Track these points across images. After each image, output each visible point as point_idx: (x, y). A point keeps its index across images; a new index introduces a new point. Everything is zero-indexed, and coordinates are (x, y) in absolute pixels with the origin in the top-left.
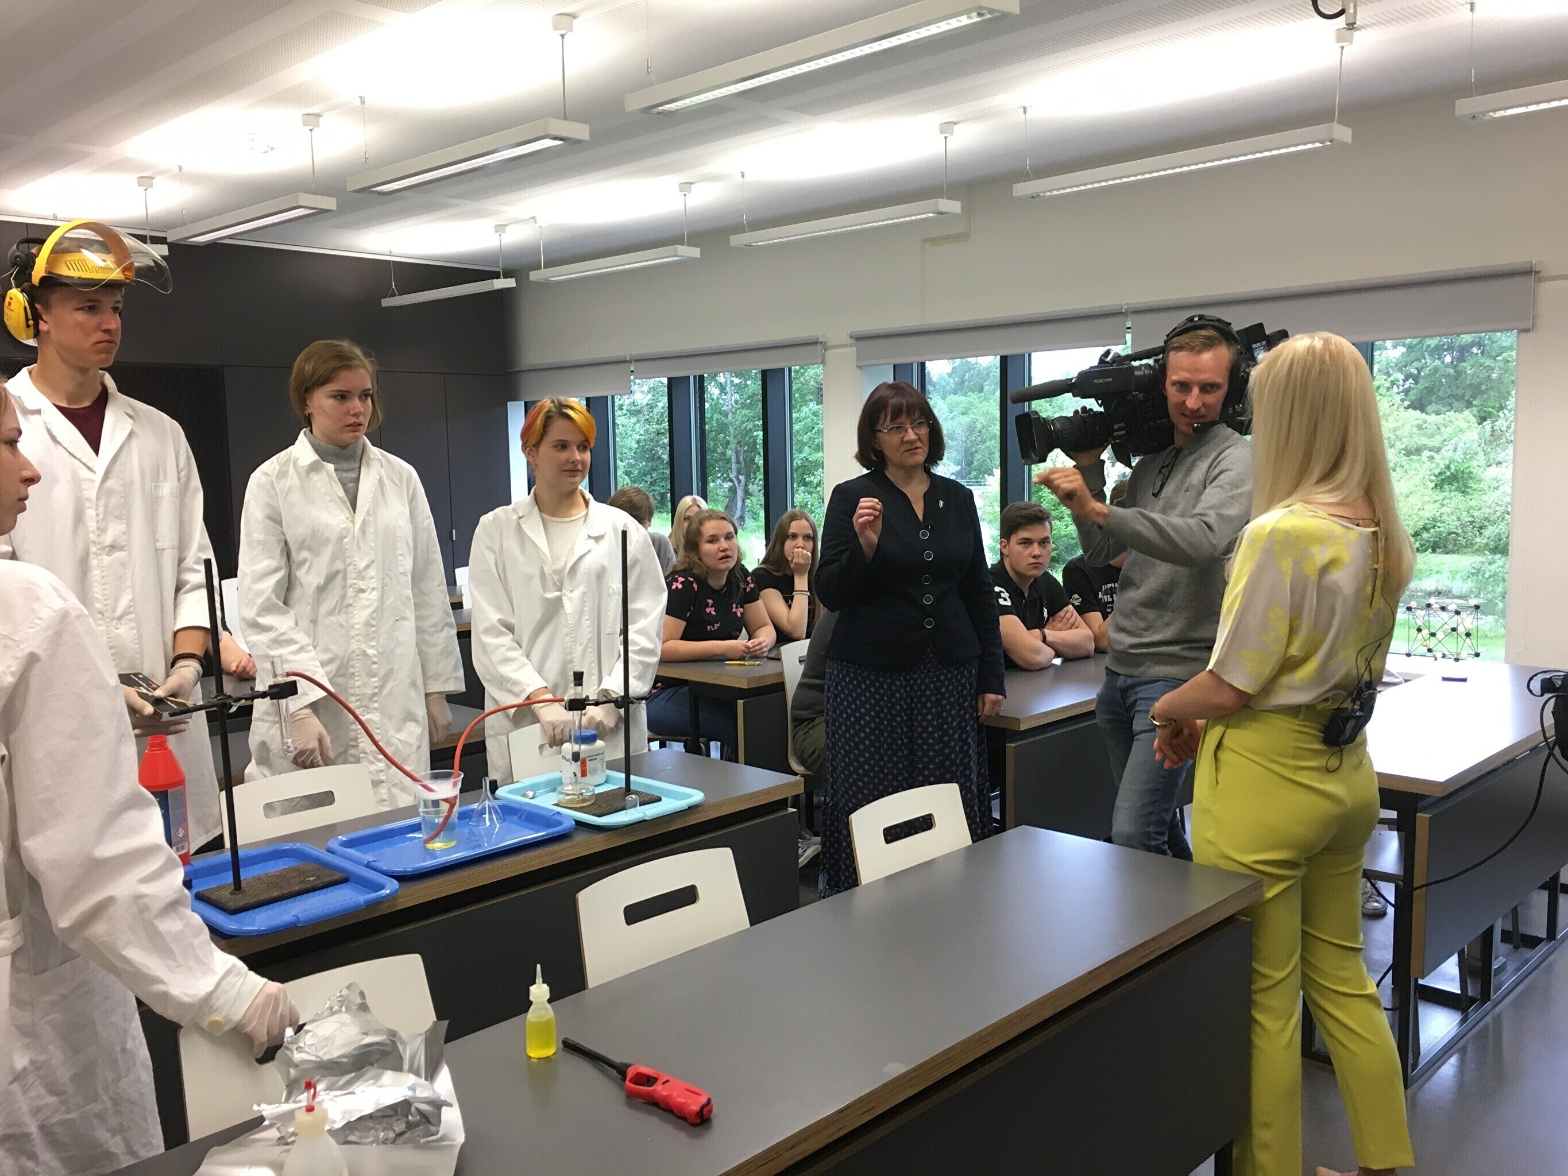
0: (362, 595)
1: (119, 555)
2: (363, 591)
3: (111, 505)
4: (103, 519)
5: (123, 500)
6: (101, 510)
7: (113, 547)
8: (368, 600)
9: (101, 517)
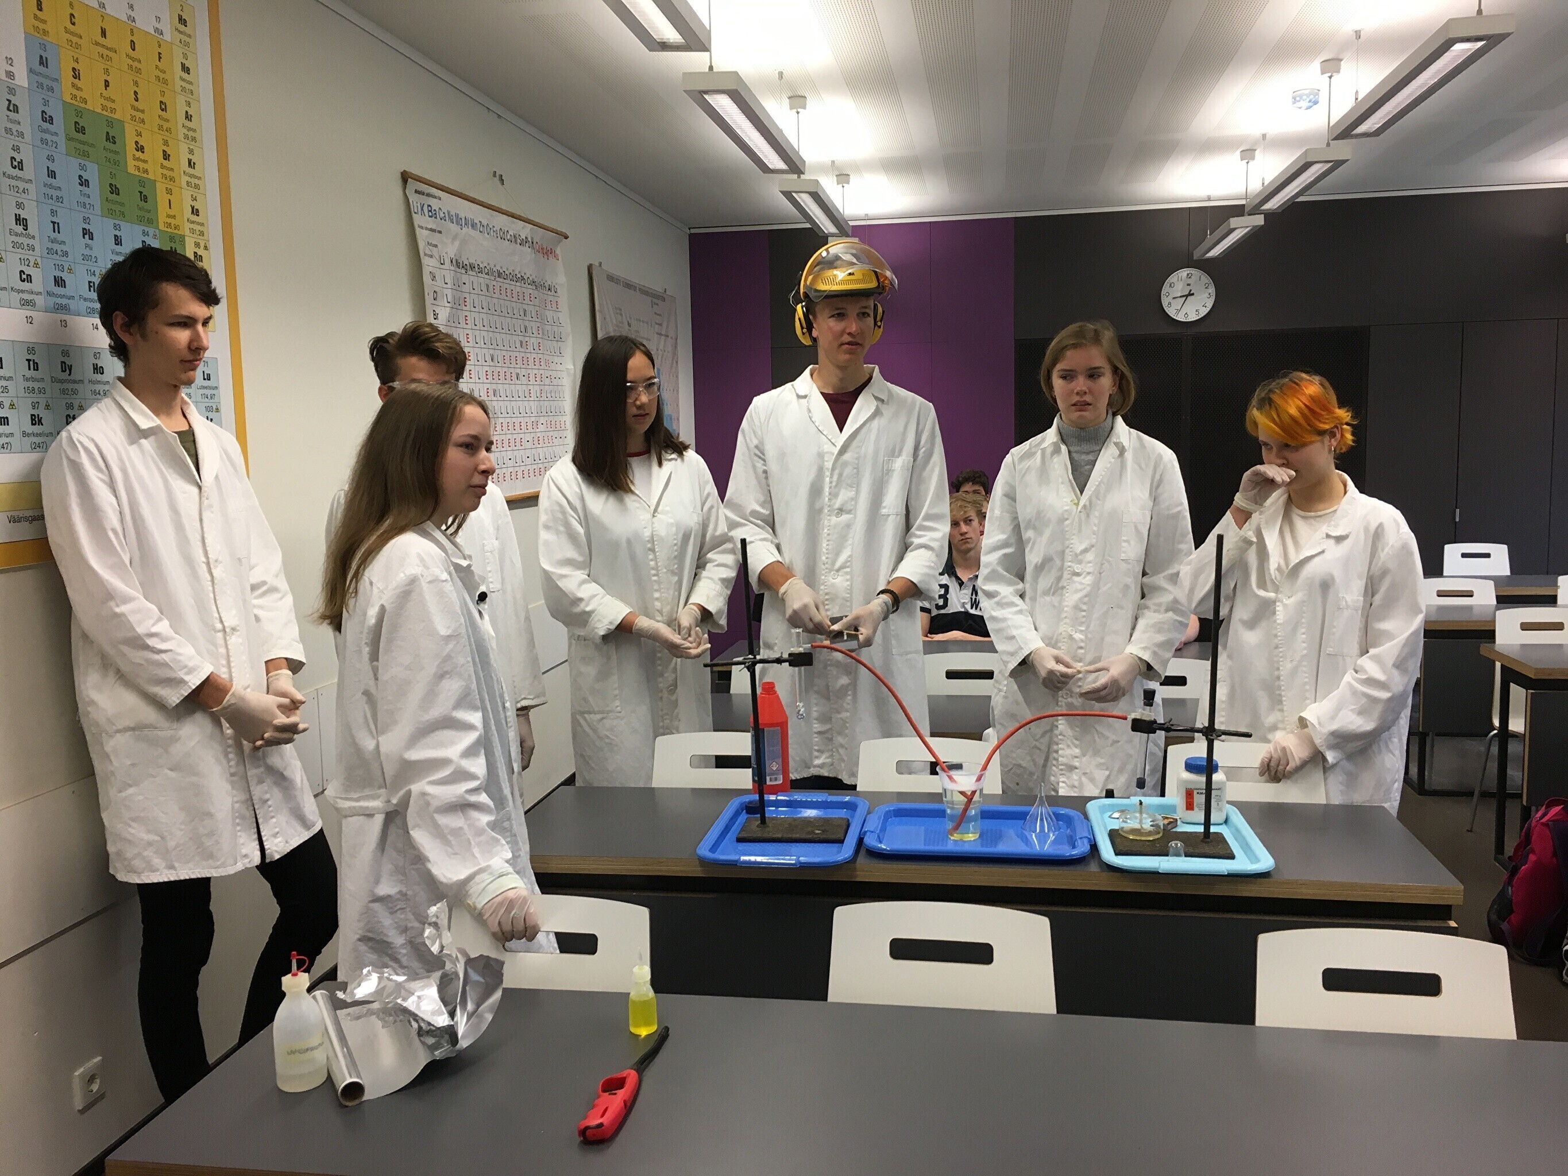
0: (1076, 579)
1: (845, 517)
2: (1078, 574)
3: (845, 475)
4: (836, 486)
5: (855, 470)
6: (835, 478)
7: (841, 511)
8: (1081, 583)
9: (834, 484)
